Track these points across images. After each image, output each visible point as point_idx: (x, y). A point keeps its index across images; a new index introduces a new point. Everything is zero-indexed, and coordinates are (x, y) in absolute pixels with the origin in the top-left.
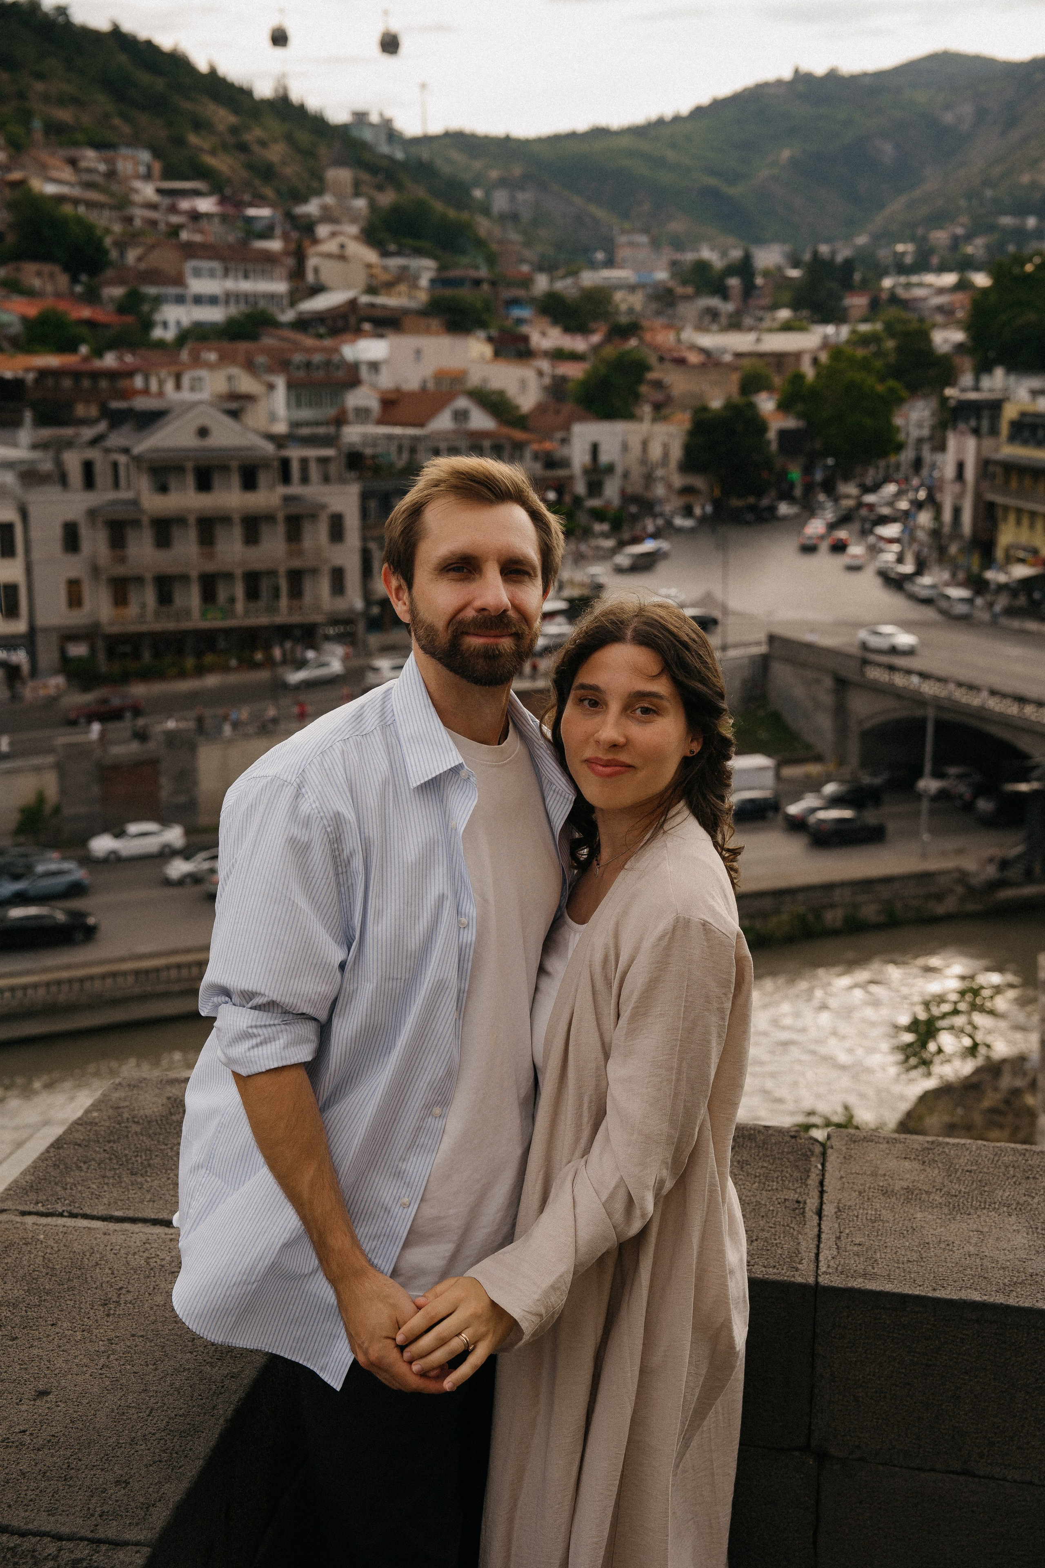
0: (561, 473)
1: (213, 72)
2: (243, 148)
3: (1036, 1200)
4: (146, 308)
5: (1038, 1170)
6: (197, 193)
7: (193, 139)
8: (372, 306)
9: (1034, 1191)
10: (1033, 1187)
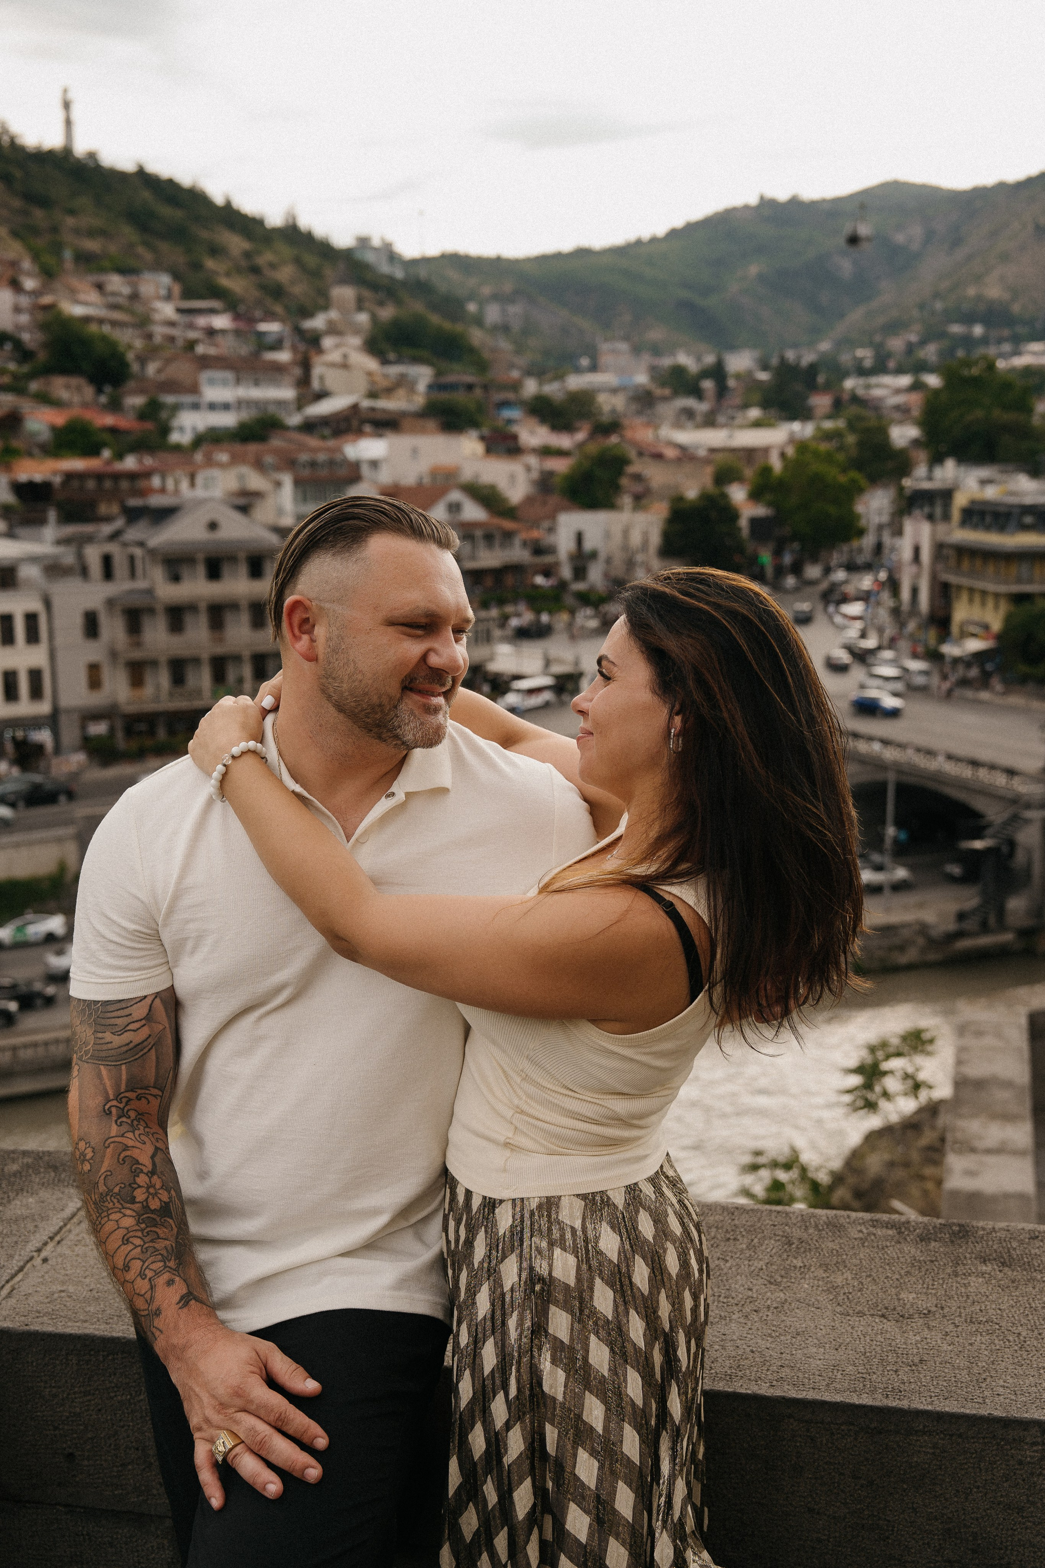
0: (548, 559)
1: (228, 205)
2: (255, 270)
3: (728, 1265)
4: (164, 415)
5: (742, 1230)
6: (212, 311)
7: (210, 264)
8: (373, 409)
9: (730, 1254)
10: (730, 1249)
